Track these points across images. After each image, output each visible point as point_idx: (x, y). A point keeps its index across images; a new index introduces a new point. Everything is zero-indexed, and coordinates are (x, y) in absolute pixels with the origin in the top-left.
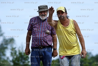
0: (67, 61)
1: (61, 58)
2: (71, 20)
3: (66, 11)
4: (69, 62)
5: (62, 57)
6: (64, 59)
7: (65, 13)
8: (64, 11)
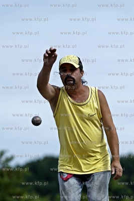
0: (76, 186)
1: (63, 179)
2: (93, 89)
3: (81, 67)
4: (81, 190)
5: (66, 176)
6: (70, 180)
7: (79, 69)
8: (77, 66)
